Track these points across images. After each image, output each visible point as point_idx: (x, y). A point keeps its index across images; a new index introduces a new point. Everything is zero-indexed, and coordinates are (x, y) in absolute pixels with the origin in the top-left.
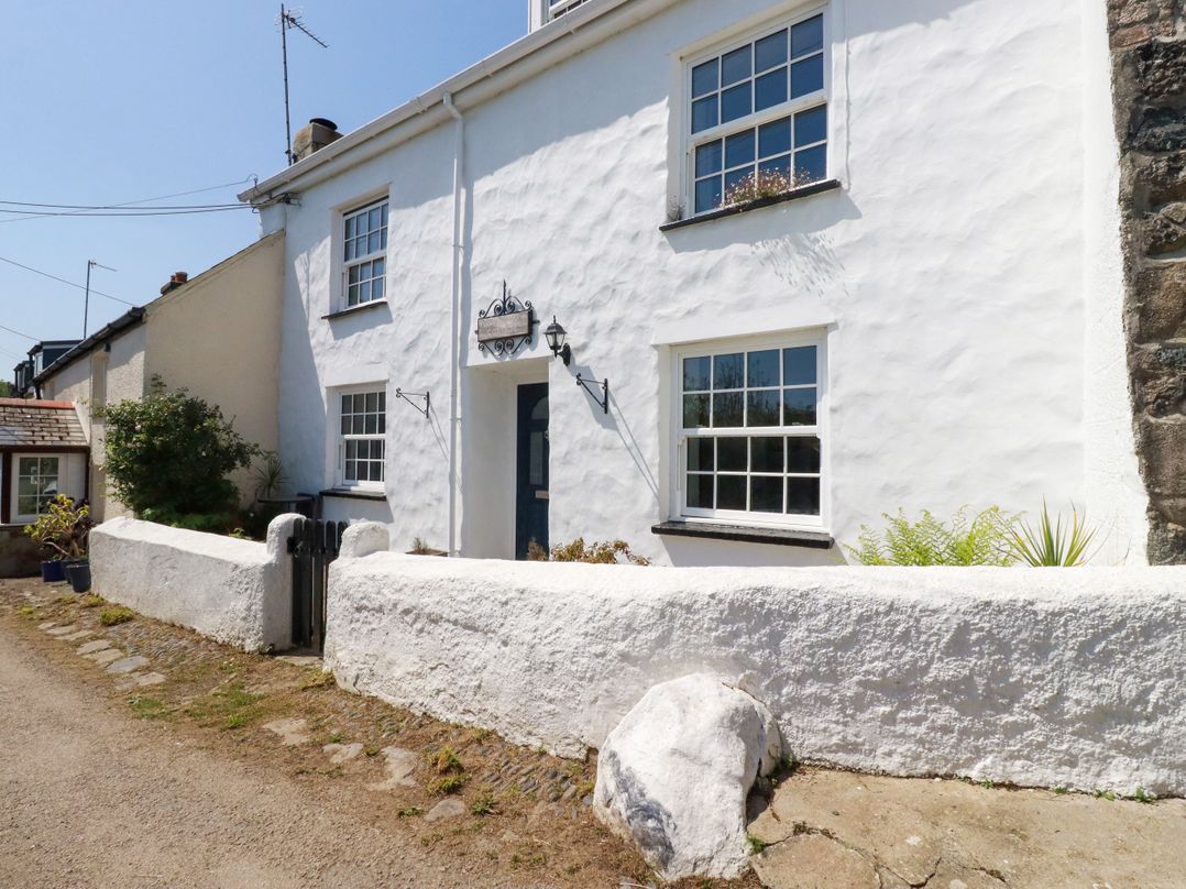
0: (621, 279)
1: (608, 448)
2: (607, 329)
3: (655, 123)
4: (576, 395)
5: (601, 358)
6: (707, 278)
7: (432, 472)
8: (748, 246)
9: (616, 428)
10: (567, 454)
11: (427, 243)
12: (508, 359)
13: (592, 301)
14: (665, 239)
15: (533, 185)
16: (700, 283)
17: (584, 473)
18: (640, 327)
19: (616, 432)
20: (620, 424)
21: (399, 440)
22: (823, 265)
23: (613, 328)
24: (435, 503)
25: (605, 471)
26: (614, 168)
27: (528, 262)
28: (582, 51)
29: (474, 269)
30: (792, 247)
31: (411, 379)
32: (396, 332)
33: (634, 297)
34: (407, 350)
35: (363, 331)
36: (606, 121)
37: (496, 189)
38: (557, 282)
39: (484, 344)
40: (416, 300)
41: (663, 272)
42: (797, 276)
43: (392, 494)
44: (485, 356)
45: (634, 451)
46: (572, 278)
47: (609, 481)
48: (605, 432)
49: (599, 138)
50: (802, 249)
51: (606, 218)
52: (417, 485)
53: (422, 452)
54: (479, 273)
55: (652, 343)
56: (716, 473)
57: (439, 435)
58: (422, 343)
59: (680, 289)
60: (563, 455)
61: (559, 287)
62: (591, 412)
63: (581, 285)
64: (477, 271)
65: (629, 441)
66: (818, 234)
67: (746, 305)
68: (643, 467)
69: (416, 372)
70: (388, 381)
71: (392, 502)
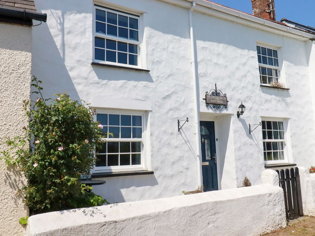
0: (251, 95)
1: (251, 145)
2: (249, 109)
3: (255, 56)
4: (241, 128)
5: (248, 117)
6: (269, 101)
7: (183, 157)
8: (275, 97)
9: (253, 139)
10: (240, 147)
11: (172, 53)
12: (218, 112)
13: (244, 100)
14: (260, 88)
15: (221, 54)
16: (268, 102)
17: (245, 153)
18: (257, 110)
20: (253, 137)
21: (160, 142)
22: (287, 106)
23: (250, 109)
24: (185, 171)
25: (251, 152)
26: (246, 62)
27: (222, 80)
28: (233, 22)
29: (200, 74)
30: (282, 100)
31: (167, 112)
32: (156, 87)
33: (255, 102)
34: (165, 98)
35: (129, 80)
36: (243, 48)
37: (207, 48)
38: (233, 90)
39: (208, 104)
40: (168, 76)
41: (261, 97)
42: (284, 106)
43: (157, 169)
44: (208, 109)
45: (257, 145)
46: (237, 90)
47: (252, 154)
48: (250, 140)
49: (240, 51)
50: (284, 101)
51: (245, 76)
52: (173, 163)
53: (176, 147)
54: (202, 76)
55: (260, 115)
56: (266, 151)
57: (186, 140)
58: (174, 97)
59: (265, 103)
60: (239, 147)
61: (234, 92)
62: (246, 133)
63: (241, 93)
64: (201, 75)
65: (256, 143)
66: (285, 98)
67: (276, 110)
68: (260, 150)
69: (171, 110)
70: (151, 111)
71: (156, 175)
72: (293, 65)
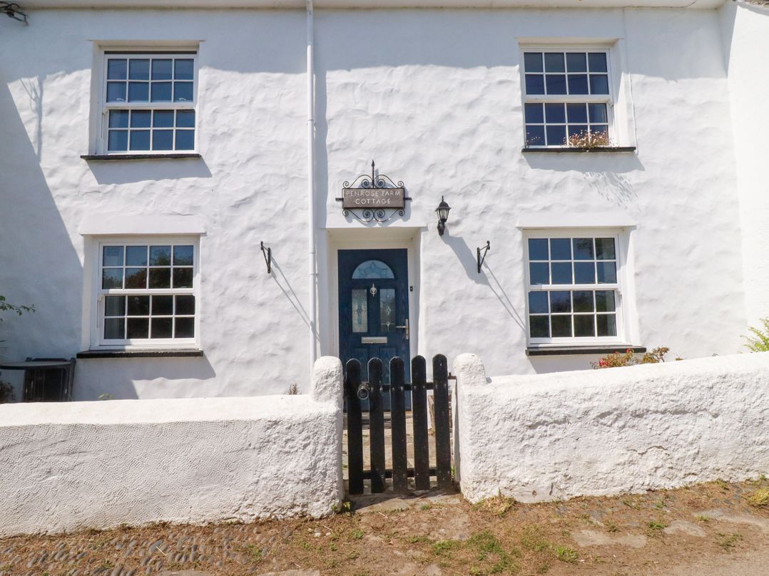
0: (490, 178)
1: (480, 298)
2: (478, 213)
3: (510, 79)
4: (451, 258)
5: (474, 232)
6: (555, 188)
7: (278, 324)
8: (581, 173)
9: (488, 284)
10: (443, 303)
11: (263, 110)
12: (377, 226)
13: (463, 191)
14: (523, 157)
15: (398, 91)
16: (550, 191)
17: (460, 317)
18: (507, 214)
19: (488, 286)
20: (491, 281)
21: (223, 294)
22: (626, 193)
23: (483, 212)
24: (281, 353)
25: (479, 315)
26: (476, 100)
27: (396, 150)
28: (441, 7)
29: (332, 145)
30: (608, 179)
31: (242, 235)
32: (217, 186)
33: (500, 192)
34: (237, 206)
35: (157, 179)
36: (468, 64)
37: (354, 85)
38: (428, 171)
39: (348, 209)
40: (248, 160)
41: (523, 179)
42: (612, 196)
43: (213, 348)
44: (350, 221)
45: (504, 300)
46: (443, 170)
47: (483, 322)
48: (479, 286)
49: (458, 74)
50: (613, 182)
51: (473, 132)
52: (253, 337)
53: (262, 305)
54: (337, 150)
55: (517, 225)
56: (550, 314)
57: (287, 288)
58: (259, 203)
59: (537, 192)
60: (439, 304)
61: (431, 175)
62: (465, 271)
63: (452, 177)
64: (335, 147)
65: (500, 293)
66: (622, 175)
67: (583, 209)
68: (512, 311)
69: (250, 229)
70: (205, 234)
71: (212, 358)
72: (661, 80)
